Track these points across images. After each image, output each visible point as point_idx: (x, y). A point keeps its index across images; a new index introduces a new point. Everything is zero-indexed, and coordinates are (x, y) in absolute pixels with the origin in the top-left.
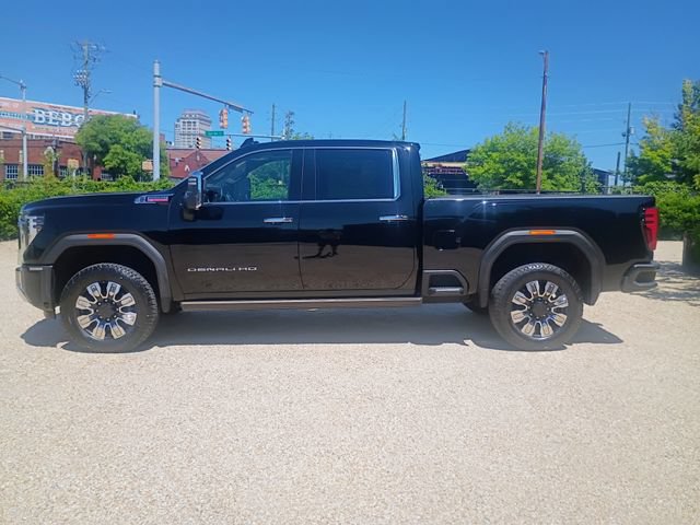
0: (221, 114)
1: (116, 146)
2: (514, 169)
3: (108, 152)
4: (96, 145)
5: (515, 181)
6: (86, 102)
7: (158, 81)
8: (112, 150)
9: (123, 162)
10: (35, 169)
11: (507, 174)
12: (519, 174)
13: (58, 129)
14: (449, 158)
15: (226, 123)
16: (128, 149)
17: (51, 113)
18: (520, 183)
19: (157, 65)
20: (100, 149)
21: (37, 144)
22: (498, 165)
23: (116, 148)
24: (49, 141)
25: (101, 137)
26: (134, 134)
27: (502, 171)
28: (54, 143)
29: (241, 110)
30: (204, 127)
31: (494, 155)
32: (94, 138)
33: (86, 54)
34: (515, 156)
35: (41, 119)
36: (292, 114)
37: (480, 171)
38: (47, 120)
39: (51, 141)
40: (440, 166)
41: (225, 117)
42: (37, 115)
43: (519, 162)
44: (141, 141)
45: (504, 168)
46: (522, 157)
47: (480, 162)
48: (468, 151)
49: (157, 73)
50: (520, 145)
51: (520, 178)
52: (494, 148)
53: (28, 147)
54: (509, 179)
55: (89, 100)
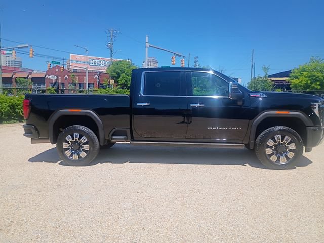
0: (172, 58)
1: (123, 74)
2: (316, 81)
3: (120, 77)
4: (115, 74)
5: (316, 86)
6: (111, 56)
7: (148, 45)
8: (122, 76)
9: (126, 81)
10: (91, 85)
11: (312, 83)
12: (318, 83)
13: (99, 67)
14: (275, 76)
15: (174, 62)
16: (128, 75)
17: (96, 61)
18: (319, 87)
19: (147, 38)
20: (117, 76)
21: (92, 74)
22: (307, 79)
23: (123, 75)
24: (96, 73)
25: (117, 71)
27: (309, 82)
28: (98, 73)
30: (154, 65)
31: (305, 73)
32: (115, 71)
33: (112, 35)
34: (316, 74)
35: (92, 63)
36: (198, 57)
37: (297, 81)
38: (95, 64)
39: (97, 73)
40: (271, 80)
41: (174, 59)
42: (91, 62)
43: (318, 77)
45: (310, 80)
46: (320, 74)
47: (296, 78)
48: (290, 72)
49: (147, 41)
50: (318, 68)
51: (319, 85)
52: (304, 70)
53: (88, 75)
54: (313, 85)
55: (112, 55)
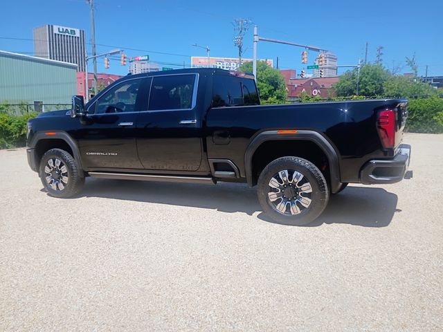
0: (303, 54)
6: (240, 56)
7: (256, 38)
15: (306, 60)
16: (262, 81)
17: (225, 63)
19: (256, 28)
26: (264, 72)
29: (318, 50)
33: (240, 27)
36: (382, 48)
41: (305, 56)
42: (218, 65)
44: (269, 76)
55: (241, 54)
